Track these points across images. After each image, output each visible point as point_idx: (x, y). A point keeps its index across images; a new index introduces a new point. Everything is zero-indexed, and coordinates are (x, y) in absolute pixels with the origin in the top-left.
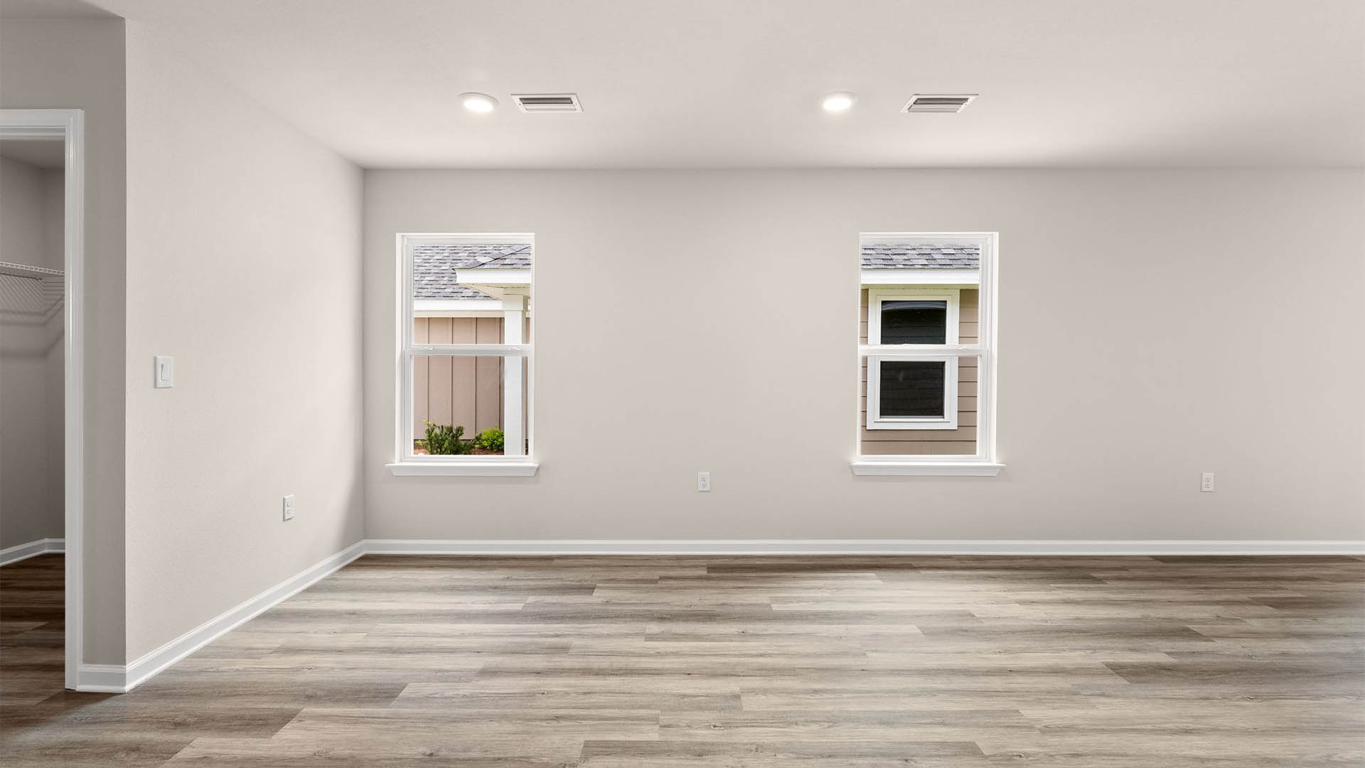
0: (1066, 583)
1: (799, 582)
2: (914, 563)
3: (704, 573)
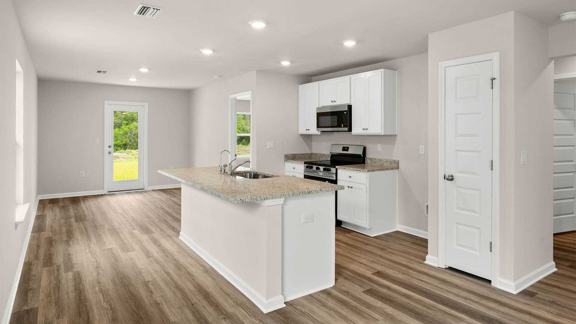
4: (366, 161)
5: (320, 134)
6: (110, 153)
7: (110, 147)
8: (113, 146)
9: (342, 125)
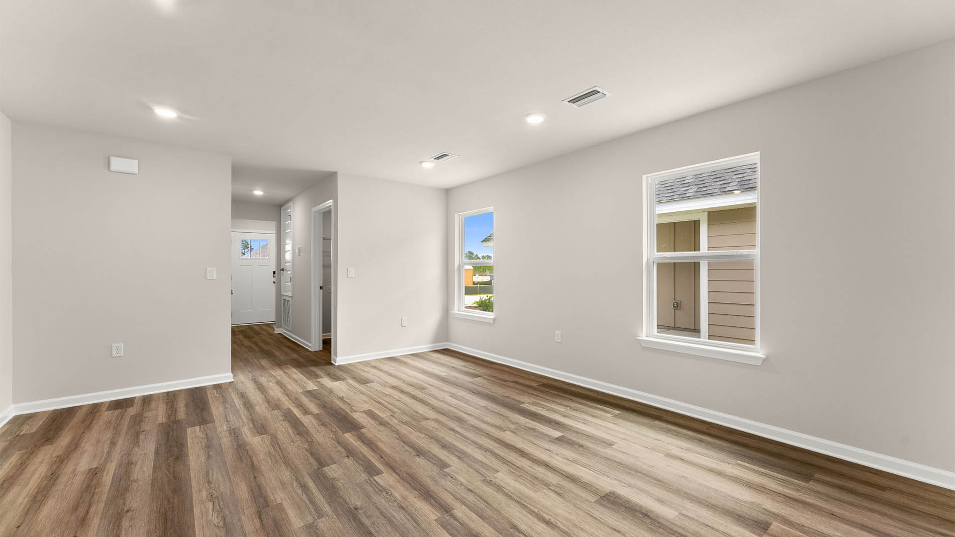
0: (762, 467)
1: (569, 402)
2: (665, 417)
3: (535, 385)
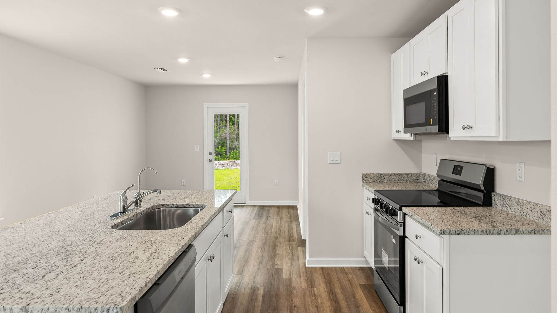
4: (493, 201)
5: (412, 138)
6: (210, 161)
7: (210, 154)
8: (213, 153)
9: (432, 119)
